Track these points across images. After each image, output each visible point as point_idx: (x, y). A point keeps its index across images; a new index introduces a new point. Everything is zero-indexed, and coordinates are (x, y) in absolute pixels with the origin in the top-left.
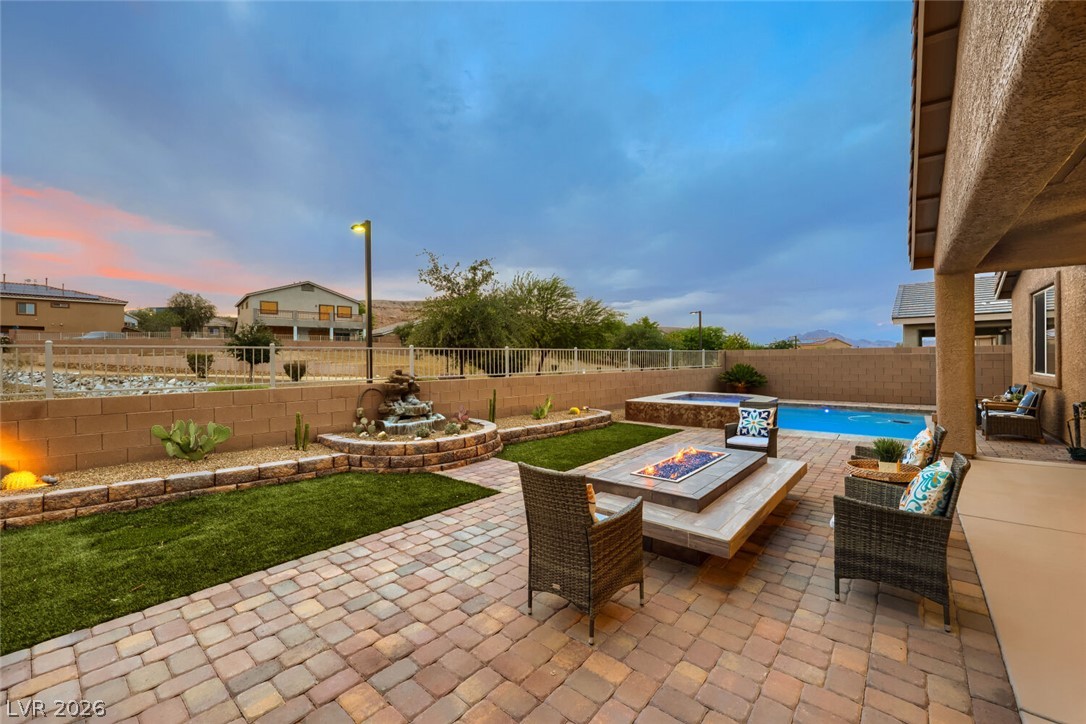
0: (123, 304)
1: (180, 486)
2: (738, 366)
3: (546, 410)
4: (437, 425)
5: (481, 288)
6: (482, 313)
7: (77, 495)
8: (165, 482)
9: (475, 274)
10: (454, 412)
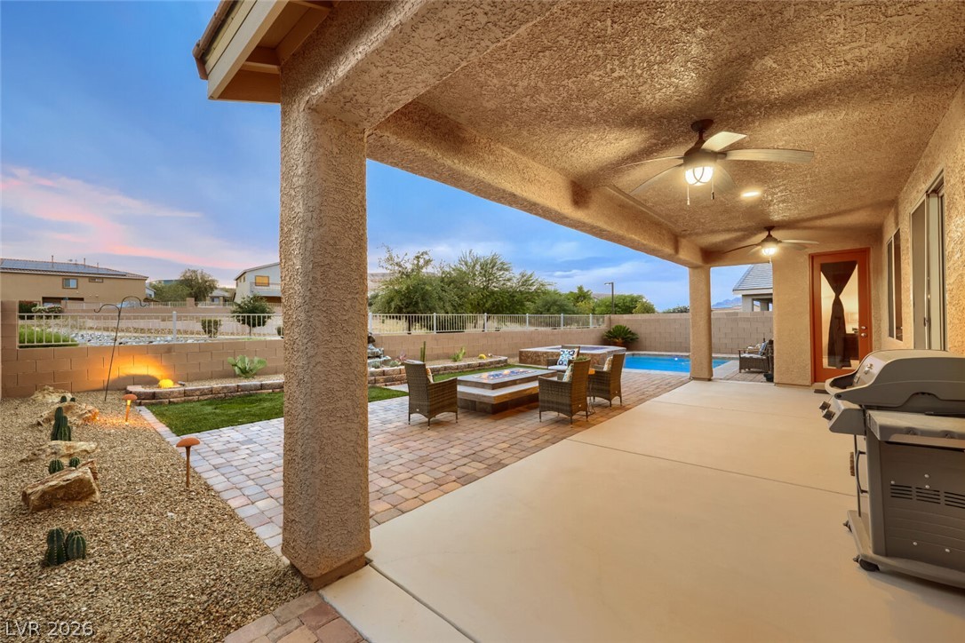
0: (145, 279)
1: (244, 388)
2: (617, 327)
3: (461, 356)
4: (385, 363)
5: (424, 270)
6: (422, 289)
7: (199, 390)
8: (238, 386)
9: (419, 261)
10: (397, 355)
